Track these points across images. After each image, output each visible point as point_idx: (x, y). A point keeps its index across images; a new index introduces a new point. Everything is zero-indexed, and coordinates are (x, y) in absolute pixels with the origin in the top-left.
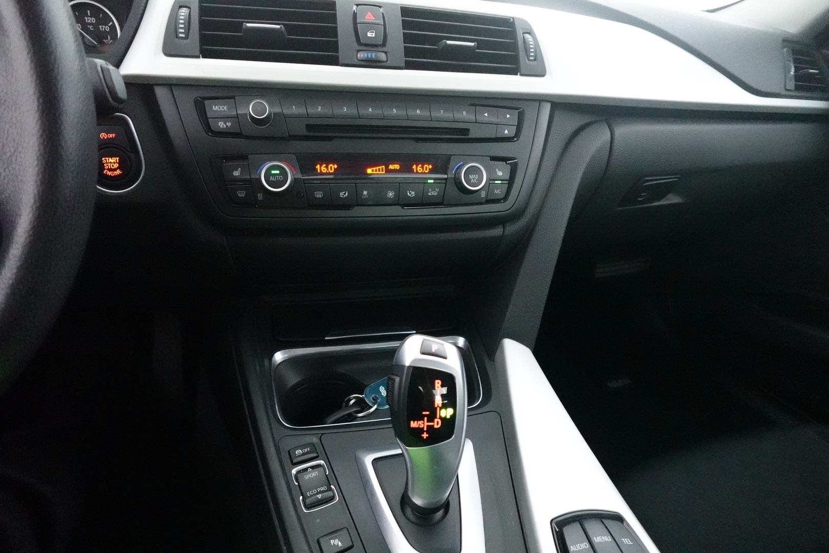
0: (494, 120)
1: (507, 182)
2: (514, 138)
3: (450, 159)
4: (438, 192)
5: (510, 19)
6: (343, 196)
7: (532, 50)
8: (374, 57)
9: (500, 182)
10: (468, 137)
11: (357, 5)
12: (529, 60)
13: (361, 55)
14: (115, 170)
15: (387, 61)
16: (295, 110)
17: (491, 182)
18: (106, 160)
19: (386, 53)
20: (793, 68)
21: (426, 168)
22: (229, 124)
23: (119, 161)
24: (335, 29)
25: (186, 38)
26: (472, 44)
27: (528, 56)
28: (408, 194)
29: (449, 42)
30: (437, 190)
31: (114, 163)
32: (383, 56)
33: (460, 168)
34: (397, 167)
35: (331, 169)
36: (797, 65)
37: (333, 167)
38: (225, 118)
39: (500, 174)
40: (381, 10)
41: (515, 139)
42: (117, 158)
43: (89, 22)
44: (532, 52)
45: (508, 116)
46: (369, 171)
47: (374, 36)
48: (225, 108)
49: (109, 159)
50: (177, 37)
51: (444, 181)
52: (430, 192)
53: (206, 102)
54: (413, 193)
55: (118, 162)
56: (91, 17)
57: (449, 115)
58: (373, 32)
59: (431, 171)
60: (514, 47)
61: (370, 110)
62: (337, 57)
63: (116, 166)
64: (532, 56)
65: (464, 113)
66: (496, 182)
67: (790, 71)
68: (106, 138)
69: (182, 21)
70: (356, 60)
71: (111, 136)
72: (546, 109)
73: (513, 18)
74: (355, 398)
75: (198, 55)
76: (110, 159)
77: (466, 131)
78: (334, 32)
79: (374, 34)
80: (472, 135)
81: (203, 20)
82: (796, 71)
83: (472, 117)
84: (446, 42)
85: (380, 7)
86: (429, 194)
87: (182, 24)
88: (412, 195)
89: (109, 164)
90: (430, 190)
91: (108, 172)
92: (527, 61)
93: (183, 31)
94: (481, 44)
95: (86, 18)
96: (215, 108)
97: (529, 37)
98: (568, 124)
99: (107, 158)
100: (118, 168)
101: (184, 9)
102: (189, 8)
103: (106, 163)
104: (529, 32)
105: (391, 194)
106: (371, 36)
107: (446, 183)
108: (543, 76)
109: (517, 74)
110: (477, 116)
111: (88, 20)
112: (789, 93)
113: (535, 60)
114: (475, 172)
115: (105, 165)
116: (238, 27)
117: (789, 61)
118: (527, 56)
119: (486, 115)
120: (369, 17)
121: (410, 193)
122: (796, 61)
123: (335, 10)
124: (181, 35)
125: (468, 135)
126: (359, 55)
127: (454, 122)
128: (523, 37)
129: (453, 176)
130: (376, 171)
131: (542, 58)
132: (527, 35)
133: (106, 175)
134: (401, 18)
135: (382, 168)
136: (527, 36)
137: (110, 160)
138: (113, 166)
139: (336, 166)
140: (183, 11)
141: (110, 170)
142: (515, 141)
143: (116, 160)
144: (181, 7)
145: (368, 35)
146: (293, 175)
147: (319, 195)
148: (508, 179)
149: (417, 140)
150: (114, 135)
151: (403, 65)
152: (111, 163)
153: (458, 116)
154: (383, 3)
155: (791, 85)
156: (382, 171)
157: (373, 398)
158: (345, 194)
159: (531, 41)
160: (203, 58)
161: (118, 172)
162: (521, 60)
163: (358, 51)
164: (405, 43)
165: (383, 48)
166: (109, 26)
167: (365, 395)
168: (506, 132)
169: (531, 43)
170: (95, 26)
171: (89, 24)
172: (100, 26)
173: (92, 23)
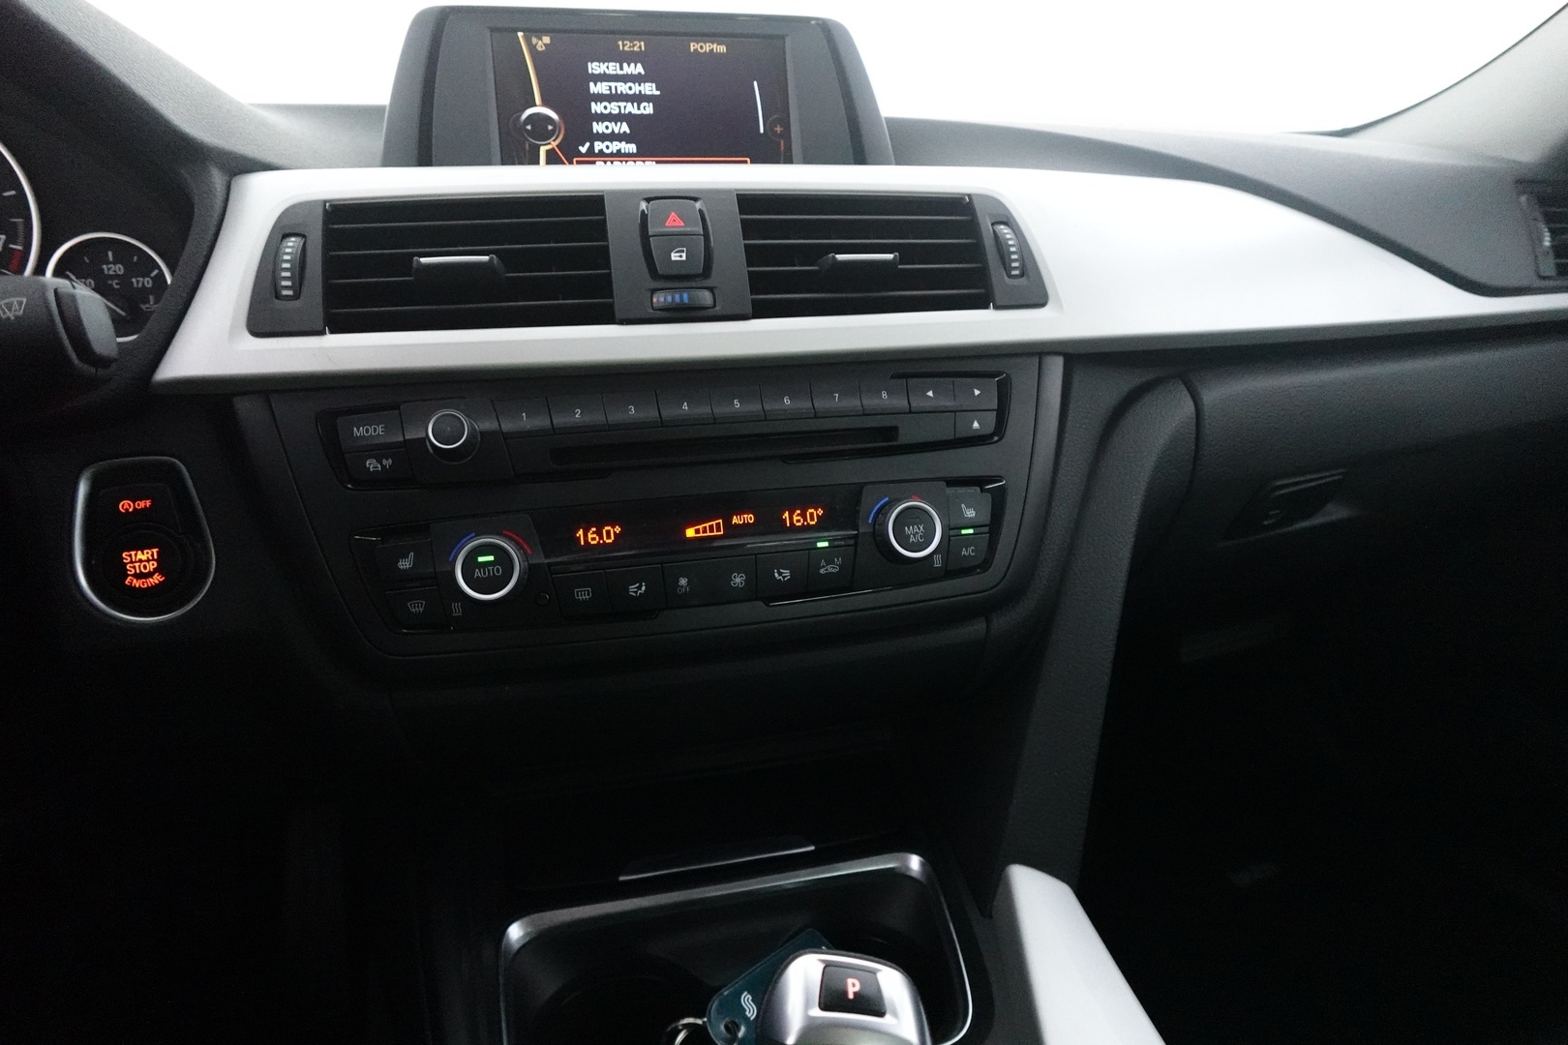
0: (947, 403)
1: (986, 529)
2: (992, 435)
3: (860, 493)
4: (839, 566)
5: (964, 199)
6: (636, 592)
7: (1014, 257)
8: (686, 300)
9: (971, 531)
10: (895, 443)
11: (648, 200)
12: (1010, 276)
13: (660, 299)
14: (150, 575)
15: (715, 306)
16: (526, 421)
17: (952, 532)
18: (130, 556)
19: (711, 289)
20: (1548, 234)
21: (812, 514)
22: (387, 463)
23: (158, 556)
24: (604, 252)
25: (296, 296)
26: (890, 256)
27: (1007, 268)
28: (776, 575)
29: (840, 257)
30: (838, 561)
31: (148, 561)
32: (706, 297)
33: (884, 511)
34: (749, 518)
35: (609, 537)
36: (1553, 225)
37: (611, 532)
38: (379, 450)
39: (970, 513)
40: (698, 205)
41: (996, 438)
42: (155, 551)
43: (111, 273)
44: (1015, 260)
45: (977, 392)
46: (690, 533)
47: (684, 258)
48: (380, 429)
49: (136, 555)
50: (278, 296)
51: (852, 542)
52: (823, 566)
53: (340, 421)
54: (786, 573)
55: (155, 557)
56: (114, 263)
57: (852, 403)
58: (683, 251)
59: (823, 525)
60: (976, 251)
61: (685, 406)
62: (611, 306)
63: (152, 565)
64: (1015, 268)
65: (884, 395)
66: (964, 532)
67: (1540, 240)
68: (131, 510)
69: (287, 265)
70: (652, 311)
71: (142, 504)
72: (1056, 367)
73: (969, 195)
74: (686, 1026)
75: (321, 328)
76: (139, 552)
77: (890, 432)
78: (602, 257)
79: (684, 255)
80: (905, 437)
81: (332, 257)
82: (1553, 239)
83: (900, 403)
84: (834, 257)
85: (695, 199)
86: (822, 571)
87: (286, 270)
88: (784, 577)
89: (137, 565)
90: (823, 563)
91: (135, 580)
92: (1006, 278)
93: (289, 283)
94: (906, 254)
95: (105, 267)
96: (359, 432)
97: (1005, 231)
98: (1105, 390)
99: (133, 553)
100: (156, 570)
101: (293, 239)
102: (304, 236)
103: (131, 562)
104: (1005, 220)
105: (738, 580)
106: (679, 259)
107: (856, 545)
108: (1043, 305)
109: (986, 307)
110: (911, 399)
111: (109, 269)
112: (1547, 283)
113: (1022, 275)
114: (918, 520)
115: (128, 567)
116: (405, 264)
117: (1535, 219)
118: (1005, 268)
119: (930, 394)
120: (674, 222)
121: (780, 574)
122: (1549, 219)
123: (603, 213)
124: (285, 292)
125: (896, 439)
126: (655, 300)
127: (865, 415)
128: (994, 231)
129: (871, 530)
130: (705, 531)
131: (1037, 268)
132: (1002, 227)
133: (132, 588)
134: (738, 217)
135: (718, 525)
136: (1003, 230)
137: (140, 556)
138: (145, 567)
139: (618, 529)
140: (290, 244)
141: (139, 576)
142: (995, 442)
143: (152, 555)
144: (286, 236)
145: (673, 258)
146: (525, 557)
147: (583, 595)
148: (988, 522)
149: (786, 459)
150: (148, 503)
151: (749, 309)
152: (141, 561)
153: (871, 402)
154: (701, 191)
155: (1548, 267)
156: (718, 530)
157: (726, 1027)
158: (639, 588)
159: (1010, 239)
160: (332, 332)
161: (157, 579)
162: (995, 280)
163: (654, 291)
164: (748, 266)
165: (708, 281)
166: (151, 278)
167: (709, 1019)
168: (976, 425)
169: (1011, 242)
170: (124, 280)
171: (112, 277)
172: (134, 280)
173: (117, 276)
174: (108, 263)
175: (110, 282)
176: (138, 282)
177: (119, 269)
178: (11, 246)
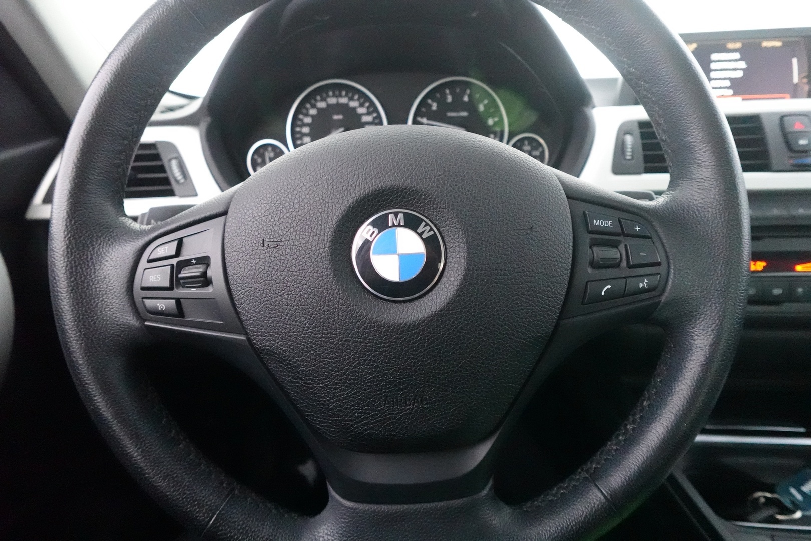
6: (777, 293)
13: (795, 161)
25: (632, 159)
37: (761, 265)
46: (799, 269)
47: (807, 143)
50: (625, 159)
58: (806, 140)
70: (790, 166)
75: (642, 171)
85: (808, 116)
87: (629, 148)
93: (630, 154)
95: (524, 148)
101: (629, 136)
102: (632, 134)
106: (804, 143)
120: (799, 127)
124: (628, 157)
126: (792, 161)
139: (765, 264)
144: (625, 134)
145: (801, 143)
158: (779, 291)
160: (646, 173)
163: (791, 158)
174: (526, 146)
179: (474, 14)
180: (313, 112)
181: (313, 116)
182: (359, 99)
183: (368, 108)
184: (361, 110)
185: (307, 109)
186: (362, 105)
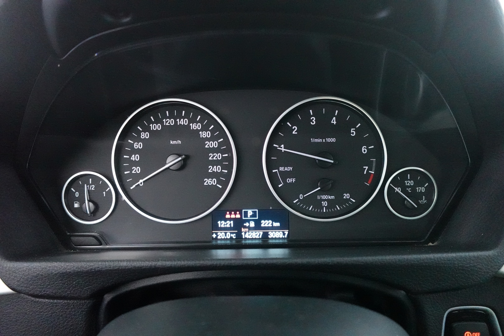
56: (410, 180)
111: (407, 183)
166: (424, 187)
170: (413, 188)
171: (409, 187)
172: (417, 188)
173: (410, 186)
174: (408, 180)
175: (407, 189)
176: (419, 189)
177: (411, 183)
178: (370, 172)
179: (383, 14)
180: (145, 135)
181: (144, 141)
182: (201, 121)
183: (212, 131)
184: (204, 134)
185: (139, 133)
186: (205, 128)
